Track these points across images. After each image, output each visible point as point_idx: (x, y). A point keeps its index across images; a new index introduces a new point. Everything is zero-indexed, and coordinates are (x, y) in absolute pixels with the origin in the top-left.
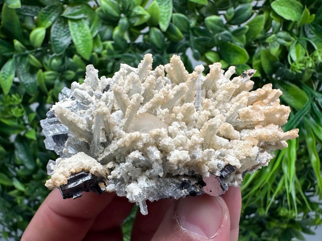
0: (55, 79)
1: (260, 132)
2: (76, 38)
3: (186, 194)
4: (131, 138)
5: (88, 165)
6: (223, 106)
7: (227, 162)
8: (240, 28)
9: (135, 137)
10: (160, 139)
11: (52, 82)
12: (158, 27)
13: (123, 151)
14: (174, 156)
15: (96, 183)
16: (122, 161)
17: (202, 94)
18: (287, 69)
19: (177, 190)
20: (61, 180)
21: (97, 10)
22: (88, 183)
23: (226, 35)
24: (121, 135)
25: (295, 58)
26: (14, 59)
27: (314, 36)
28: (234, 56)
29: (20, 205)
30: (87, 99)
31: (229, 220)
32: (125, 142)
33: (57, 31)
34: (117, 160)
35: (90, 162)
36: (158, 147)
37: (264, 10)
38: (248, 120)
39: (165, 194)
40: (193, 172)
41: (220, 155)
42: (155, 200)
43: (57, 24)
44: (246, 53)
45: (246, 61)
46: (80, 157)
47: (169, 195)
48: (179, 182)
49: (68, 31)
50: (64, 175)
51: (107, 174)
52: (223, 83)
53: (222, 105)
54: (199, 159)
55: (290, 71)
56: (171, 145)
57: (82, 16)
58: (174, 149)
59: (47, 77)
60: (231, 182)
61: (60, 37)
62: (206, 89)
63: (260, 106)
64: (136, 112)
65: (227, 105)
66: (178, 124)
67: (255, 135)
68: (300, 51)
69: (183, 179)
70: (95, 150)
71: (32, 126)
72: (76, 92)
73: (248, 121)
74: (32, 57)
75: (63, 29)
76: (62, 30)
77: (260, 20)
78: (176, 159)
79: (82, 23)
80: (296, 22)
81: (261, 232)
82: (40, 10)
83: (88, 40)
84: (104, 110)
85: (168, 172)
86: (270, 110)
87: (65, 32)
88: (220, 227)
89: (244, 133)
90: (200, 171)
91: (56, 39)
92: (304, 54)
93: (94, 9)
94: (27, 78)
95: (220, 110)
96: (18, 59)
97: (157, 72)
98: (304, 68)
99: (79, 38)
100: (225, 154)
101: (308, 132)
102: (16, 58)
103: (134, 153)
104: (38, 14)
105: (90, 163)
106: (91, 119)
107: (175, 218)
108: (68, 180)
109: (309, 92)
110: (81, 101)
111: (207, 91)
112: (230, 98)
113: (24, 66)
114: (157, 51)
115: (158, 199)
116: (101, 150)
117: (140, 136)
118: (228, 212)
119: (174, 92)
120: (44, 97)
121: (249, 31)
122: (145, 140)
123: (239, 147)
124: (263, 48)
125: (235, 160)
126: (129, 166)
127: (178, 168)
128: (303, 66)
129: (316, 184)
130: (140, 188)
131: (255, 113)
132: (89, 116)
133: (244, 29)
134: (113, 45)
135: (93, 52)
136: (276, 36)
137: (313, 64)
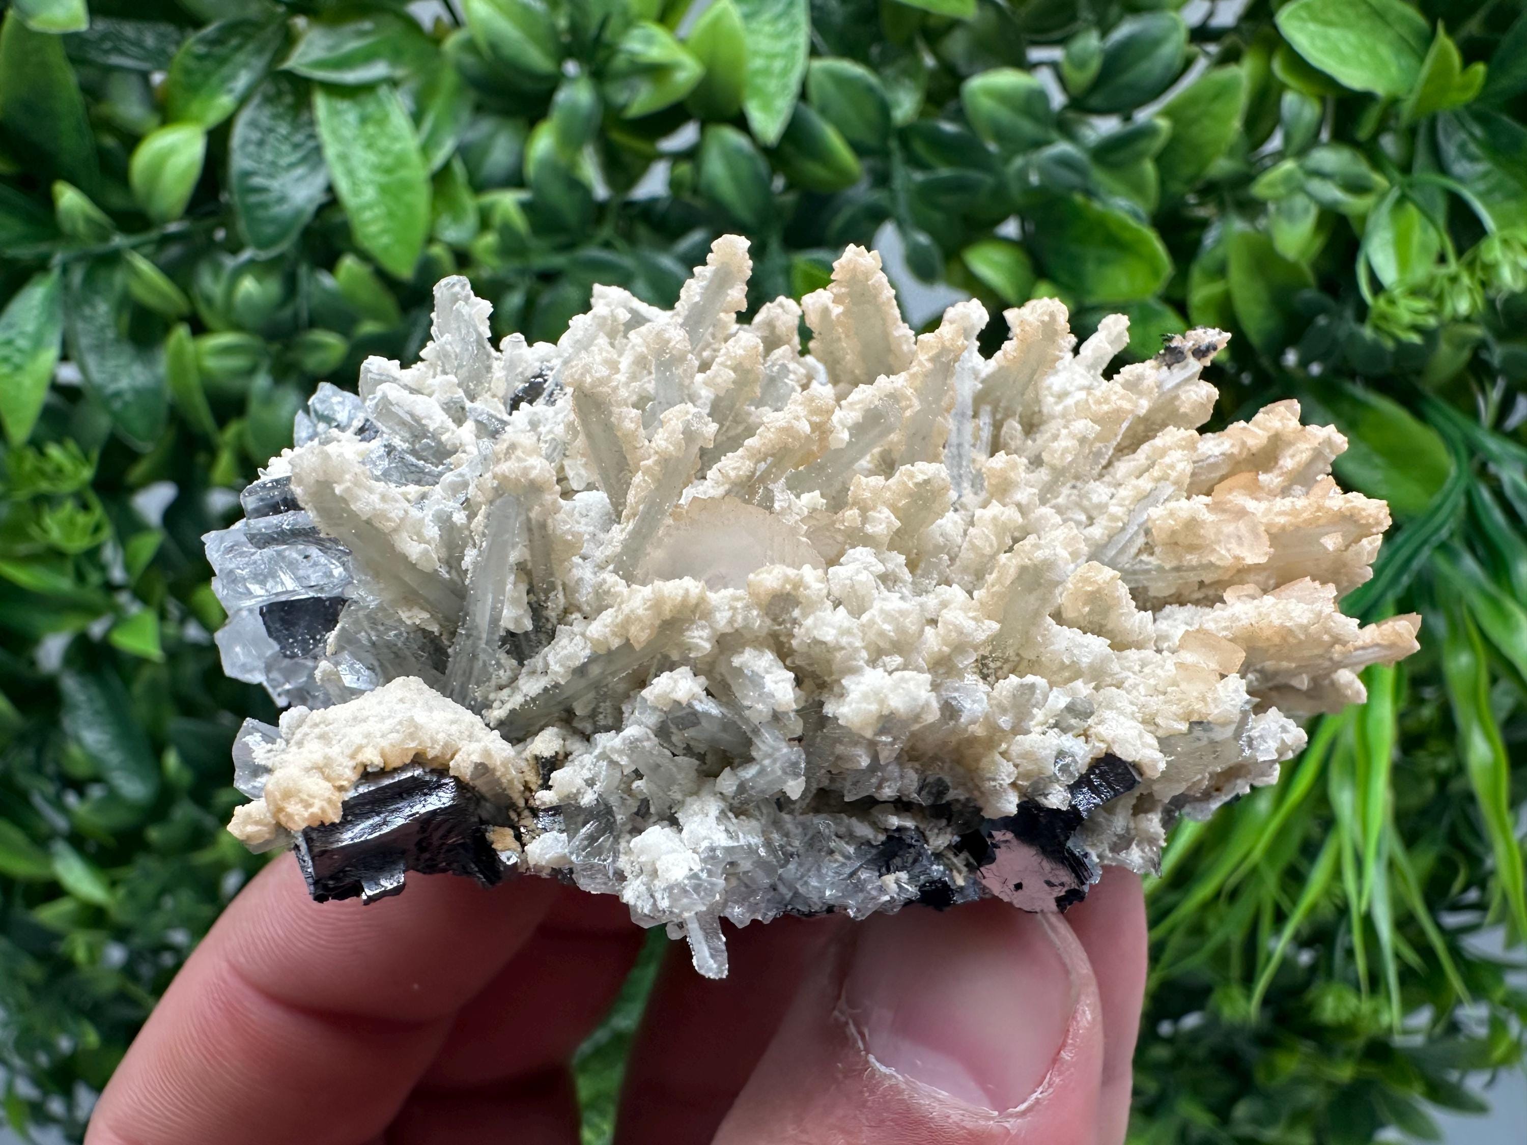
1: (1253, 613)
2: (350, 173)
3: (904, 896)
4: (657, 604)
5: (441, 737)
6: (1073, 497)
7: (1103, 746)
8: (1129, 125)
9: (680, 598)
10: (796, 613)
11: (237, 384)
12: (741, 123)
13: (613, 674)
14: (865, 697)
15: (478, 830)
16: (602, 723)
17: (976, 437)
18: (1352, 324)
19: (864, 875)
20: (311, 801)
21: (452, 42)
22: (439, 825)
23: (1064, 162)
24: (607, 592)
25: (1388, 274)
26: (55, 274)
27: (1481, 167)
29: (87, 971)
30: (434, 437)
31: (1099, 1028)
32: (628, 621)
33: (261, 143)
34: (582, 719)
35: (453, 722)
36: (783, 653)
37: (1242, 45)
38: (1192, 559)
39: (802, 890)
40: (940, 788)
41: (1070, 709)
42: (754, 922)
43: (259, 106)
44: (1159, 247)
45: (1158, 286)
46: (402, 700)
47: (822, 897)
48: (871, 836)
49: (311, 144)
50: (327, 779)
51: (527, 788)
52: (1072, 389)
53: (1065, 491)
54: (974, 723)
55: (1368, 332)
56: (850, 644)
57: (378, 70)
58: (861, 663)
59: (211, 363)
60: (1115, 849)
61: (274, 170)
62: (994, 413)
63: (1248, 498)
64: (677, 491)
65: (1095, 492)
66: (874, 560)
67: (1226, 628)
68: (1417, 237)
69: (894, 821)
70: (476, 672)
71: (142, 595)
72: (384, 397)
73: (1194, 563)
74: (143, 265)
75: (290, 134)
76: (286, 138)
77: (1223, 92)
78: (874, 707)
79: (379, 103)
80: (1394, 102)
81: (1232, 1100)
82: (178, 44)
83: (406, 186)
84: (534, 467)
85: (825, 783)
86: (1297, 517)
87: (296, 146)
88: (1055, 1059)
89: (1170, 622)
90: (970, 785)
91: (257, 181)
92: (1434, 256)
93: (436, 40)
94: (117, 366)
95: (1059, 510)
96: (77, 276)
97: (770, 325)
98: (1432, 321)
99: (363, 173)
100: (1091, 704)
101: (1454, 626)
102: (65, 270)
103: (671, 678)
104: (170, 58)
105: (454, 729)
106: (459, 518)
107: (843, 1019)
108: (344, 804)
109: (1456, 435)
110: (405, 446)
111: (997, 426)
112: (1104, 462)
113: (102, 309)
115: (771, 914)
116: (502, 672)
117: (702, 600)
118: (1093, 988)
119: (853, 414)
120: (201, 458)
121: (1175, 142)
122: (722, 619)
123: (1152, 682)
124: (1238, 225)
125: (1140, 736)
126: (641, 741)
127: (875, 765)
128: (1430, 312)
129: (1492, 873)
130: (695, 851)
131: (1229, 528)
132: (451, 505)
133: (1148, 131)
134: (526, 207)
135: (431, 240)
136: (1301, 167)
137: (1474, 304)
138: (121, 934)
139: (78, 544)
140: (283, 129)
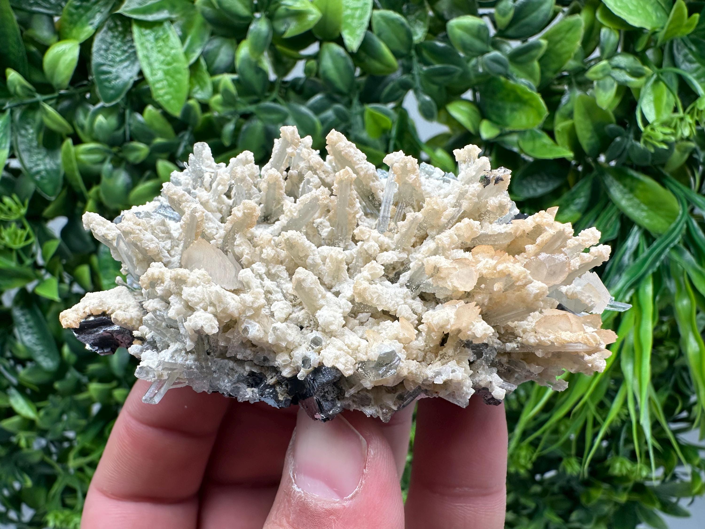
0: (102, 162)
2: (150, 64)
8: (526, 44)
11: (96, 167)
12: (340, 41)
18: (633, 141)
23: (496, 60)
25: (651, 117)
26: (7, 113)
27: (695, 66)
28: (513, 110)
29: (26, 451)
33: (107, 50)
37: (581, 7)
43: (106, 32)
44: (542, 101)
45: (540, 122)
49: (131, 51)
55: (641, 145)
57: (163, 15)
59: (83, 157)
61: (113, 63)
68: (665, 99)
71: (50, 270)
74: (50, 109)
75: (120, 46)
76: (119, 48)
77: (572, 27)
79: (164, 30)
80: (654, 33)
81: (570, 511)
83: (177, 71)
87: (124, 52)
91: (105, 68)
92: (672, 109)
94: (38, 159)
96: (17, 115)
98: (673, 139)
99: (156, 65)
101: (679, 286)
102: (12, 113)
104: (62, 9)
109: (681, 195)
113: (31, 131)
114: (337, 97)
120: (80, 204)
121: (548, 52)
124: (578, 93)
128: (672, 134)
129: (695, 403)
133: (536, 46)
134: (235, 82)
135: (189, 98)
136: (610, 64)
137: (691, 131)
138: (43, 433)
139: (18, 245)
140: (118, 43)
